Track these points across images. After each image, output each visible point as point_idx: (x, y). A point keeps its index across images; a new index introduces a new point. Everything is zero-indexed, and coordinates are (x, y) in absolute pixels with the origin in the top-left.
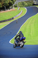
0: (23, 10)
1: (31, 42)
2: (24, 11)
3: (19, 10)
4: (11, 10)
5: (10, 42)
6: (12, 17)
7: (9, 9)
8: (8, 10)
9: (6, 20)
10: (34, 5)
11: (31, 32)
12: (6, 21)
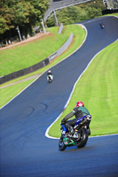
0: (76, 31)
1: (111, 126)
2: (78, 34)
3: (62, 32)
4: (37, 36)
5: (47, 135)
6: (44, 59)
7: (31, 36)
8: (30, 38)
9: (25, 69)
10: (106, 12)
11: (109, 95)
12: (27, 73)
